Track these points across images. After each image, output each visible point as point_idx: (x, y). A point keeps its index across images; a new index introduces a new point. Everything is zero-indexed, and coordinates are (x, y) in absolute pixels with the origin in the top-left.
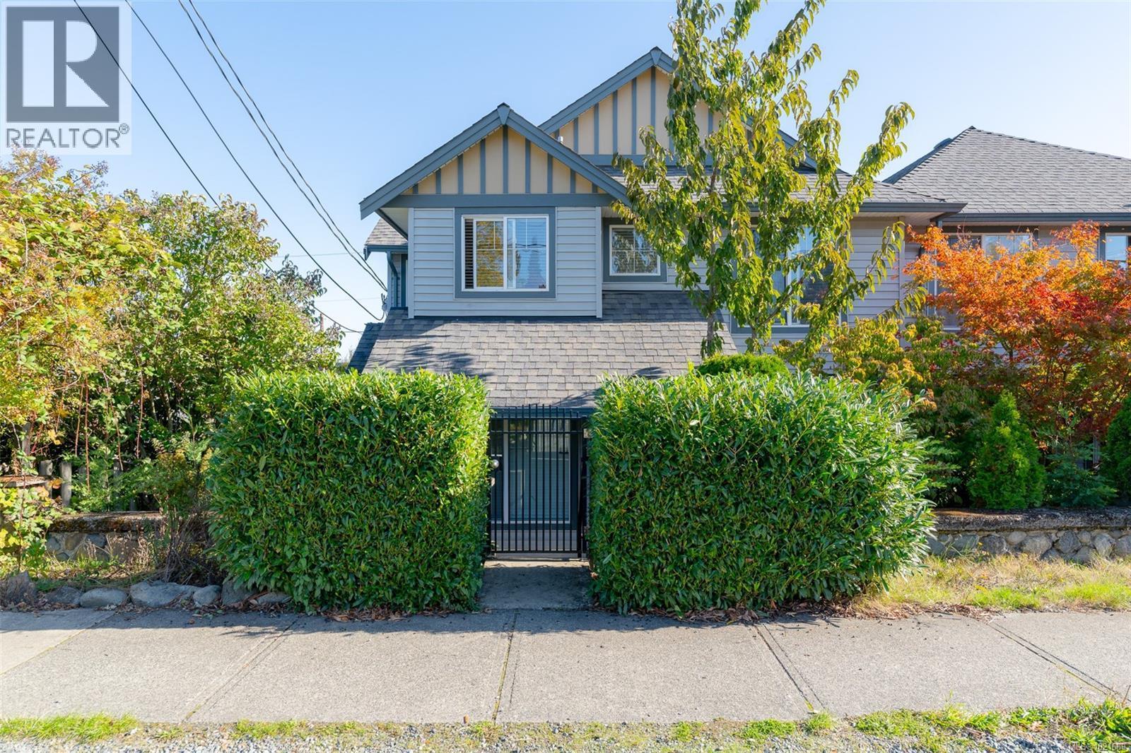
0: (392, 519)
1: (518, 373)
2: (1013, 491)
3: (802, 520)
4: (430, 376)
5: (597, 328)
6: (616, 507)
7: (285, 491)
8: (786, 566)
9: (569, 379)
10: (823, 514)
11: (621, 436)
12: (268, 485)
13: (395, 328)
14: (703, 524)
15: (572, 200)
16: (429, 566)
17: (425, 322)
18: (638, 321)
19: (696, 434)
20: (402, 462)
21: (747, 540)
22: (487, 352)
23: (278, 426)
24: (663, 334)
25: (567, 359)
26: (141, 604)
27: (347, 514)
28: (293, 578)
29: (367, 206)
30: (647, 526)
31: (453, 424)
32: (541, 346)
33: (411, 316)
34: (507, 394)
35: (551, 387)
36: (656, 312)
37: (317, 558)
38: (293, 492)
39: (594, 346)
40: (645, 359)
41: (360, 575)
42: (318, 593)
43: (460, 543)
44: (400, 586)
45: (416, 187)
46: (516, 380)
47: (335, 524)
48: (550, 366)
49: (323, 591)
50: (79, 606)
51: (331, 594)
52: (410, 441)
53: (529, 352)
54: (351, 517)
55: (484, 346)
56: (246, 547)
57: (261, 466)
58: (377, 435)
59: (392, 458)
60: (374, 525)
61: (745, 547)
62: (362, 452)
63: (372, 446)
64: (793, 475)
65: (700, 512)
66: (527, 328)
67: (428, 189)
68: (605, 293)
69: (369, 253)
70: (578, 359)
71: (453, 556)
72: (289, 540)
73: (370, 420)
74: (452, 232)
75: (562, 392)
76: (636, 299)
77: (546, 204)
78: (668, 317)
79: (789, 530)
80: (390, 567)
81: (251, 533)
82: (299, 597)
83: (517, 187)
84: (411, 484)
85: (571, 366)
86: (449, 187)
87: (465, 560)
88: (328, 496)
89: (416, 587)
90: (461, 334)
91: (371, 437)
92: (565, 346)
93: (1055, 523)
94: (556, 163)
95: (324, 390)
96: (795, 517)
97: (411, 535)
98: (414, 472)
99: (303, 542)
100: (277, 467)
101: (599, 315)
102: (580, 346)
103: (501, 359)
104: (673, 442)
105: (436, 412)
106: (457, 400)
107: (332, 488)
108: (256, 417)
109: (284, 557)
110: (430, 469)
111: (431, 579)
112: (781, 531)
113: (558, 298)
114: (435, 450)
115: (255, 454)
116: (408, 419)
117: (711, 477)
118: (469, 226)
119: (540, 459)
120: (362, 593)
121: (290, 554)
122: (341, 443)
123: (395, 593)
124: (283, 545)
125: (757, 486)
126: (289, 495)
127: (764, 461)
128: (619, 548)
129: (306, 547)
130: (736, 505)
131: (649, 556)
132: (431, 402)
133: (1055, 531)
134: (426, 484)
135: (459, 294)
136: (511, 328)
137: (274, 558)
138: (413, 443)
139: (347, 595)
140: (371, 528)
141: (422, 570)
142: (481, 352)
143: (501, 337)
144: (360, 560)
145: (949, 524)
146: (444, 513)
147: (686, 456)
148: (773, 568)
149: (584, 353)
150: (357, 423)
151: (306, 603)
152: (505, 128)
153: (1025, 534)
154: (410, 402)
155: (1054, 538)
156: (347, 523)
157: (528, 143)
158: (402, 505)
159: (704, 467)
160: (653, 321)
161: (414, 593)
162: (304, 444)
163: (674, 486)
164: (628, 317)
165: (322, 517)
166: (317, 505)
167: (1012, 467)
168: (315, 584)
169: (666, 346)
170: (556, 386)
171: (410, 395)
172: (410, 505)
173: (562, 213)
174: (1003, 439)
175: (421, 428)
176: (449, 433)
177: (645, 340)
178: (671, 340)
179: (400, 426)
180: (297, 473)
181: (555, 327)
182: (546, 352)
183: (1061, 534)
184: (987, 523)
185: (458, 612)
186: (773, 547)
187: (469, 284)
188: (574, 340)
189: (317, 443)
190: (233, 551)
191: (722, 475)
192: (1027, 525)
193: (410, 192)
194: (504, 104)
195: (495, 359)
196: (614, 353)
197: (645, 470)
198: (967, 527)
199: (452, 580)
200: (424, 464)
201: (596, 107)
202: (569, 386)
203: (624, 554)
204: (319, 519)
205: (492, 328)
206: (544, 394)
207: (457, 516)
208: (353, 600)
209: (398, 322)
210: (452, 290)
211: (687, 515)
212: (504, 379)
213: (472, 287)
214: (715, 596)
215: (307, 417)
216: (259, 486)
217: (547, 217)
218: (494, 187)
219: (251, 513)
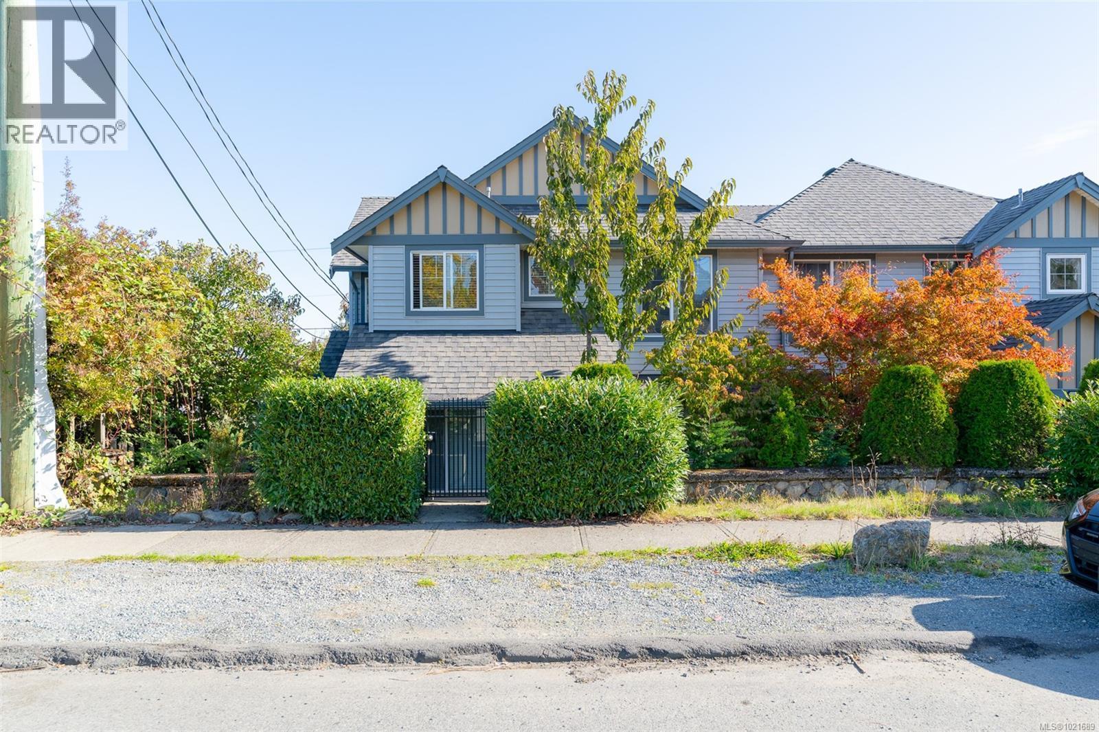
0: (364, 466)
1: (453, 375)
2: (784, 456)
3: (607, 465)
4: (387, 380)
5: (516, 339)
6: (497, 457)
7: (300, 450)
8: (599, 492)
9: (491, 380)
10: (620, 461)
11: (500, 415)
12: (290, 446)
13: (359, 340)
14: (549, 468)
15: (497, 239)
16: (387, 494)
17: (382, 335)
18: (549, 333)
19: (544, 414)
20: (370, 432)
21: (575, 477)
22: (429, 359)
23: (296, 411)
24: (567, 344)
25: (490, 364)
26: (210, 521)
27: (339, 463)
28: (306, 502)
29: (336, 246)
30: (516, 469)
31: (401, 410)
32: (471, 354)
33: (371, 330)
34: (444, 391)
35: (477, 385)
36: (564, 326)
37: (320, 489)
38: (306, 450)
39: (513, 354)
40: (550, 364)
41: (346, 500)
42: (320, 511)
43: (405, 480)
44: (370, 506)
45: (374, 230)
46: (451, 380)
47: (331, 469)
48: (477, 369)
49: (323, 510)
50: (172, 522)
51: (328, 512)
52: (375, 419)
53: (462, 359)
54: (340, 465)
55: (428, 354)
56: (277, 484)
57: (286, 435)
58: (355, 416)
59: (364, 429)
60: (354, 469)
61: (574, 481)
62: (347, 426)
63: (352, 423)
64: (601, 438)
65: (547, 460)
66: (461, 339)
67: (384, 231)
68: (524, 312)
69: (334, 273)
70: (499, 364)
71: (401, 488)
72: (303, 479)
73: (351, 408)
74: (403, 264)
75: (484, 390)
76: (549, 315)
77: (477, 242)
78: (572, 330)
79: (601, 471)
80: (364, 495)
81: (280, 475)
82: (309, 513)
83: (453, 229)
84: (376, 446)
85: (493, 370)
86: (400, 229)
87: (408, 491)
88: (326, 452)
89: (379, 507)
90: (410, 345)
91: (352, 417)
92: (490, 354)
93: (806, 476)
94: (484, 212)
95: (324, 389)
96: (604, 464)
97: (376, 475)
98: (378, 438)
99: (312, 481)
100: (295, 436)
101: (519, 329)
102: (502, 354)
103: (440, 364)
104: (531, 419)
105: (391, 403)
106: (403, 395)
107: (329, 448)
108: (284, 405)
109: (300, 489)
110: (388, 436)
111: (388, 502)
112: (596, 472)
113: (487, 316)
114: (390, 425)
115: (283, 428)
116: (373, 406)
117: (553, 439)
118: (416, 259)
119: (479, 446)
120: (347, 511)
121: (304, 488)
122: (334, 421)
123: (367, 510)
124: (300, 482)
125: (581, 445)
126: (303, 452)
127: (584, 431)
128: (500, 481)
129: (314, 483)
130: (568, 456)
131: (517, 487)
132: (388, 397)
133: (807, 482)
134: (385, 445)
135: (409, 313)
136: (449, 340)
137: (293, 490)
138: (377, 421)
139: (338, 512)
140: (352, 472)
141: (383, 497)
142: (425, 359)
143: (441, 347)
144: (345, 490)
145: (735, 477)
146: (396, 462)
147: (538, 427)
148: (590, 494)
149: (504, 359)
150: (343, 409)
151: (314, 516)
152: (444, 184)
153: (787, 484)
154: (375, 396)
155: (807, 486)
156: (338, 468)
157: (462, 196)
158: (371, 457)
159: (549, 434)
160: (560, 333)
161: (378, 510)
162: (312, 422)
163: (531, 445)
164: (542, 330)
165: (322, 465)
166: (320, 458)
167: (784, 438)
168: (318, 506)
169: (568, 354)
170: (481, 385)
171: (375, 392)
172: (376, 458)
173: (489, 249)
174: (779, 420)
175: (382, 412)
176: (398, 415)
177: (552, 349)
178: (572, 349)
179: (369, 410)
180: (308, 439)
181: (483, 339)
182: (475, 359)
183: (811, 483)
184: (760, 476)
185: (405, 523)
186: (590, 481)
187: (417, 305)
188: (498, 349)
189: (320, 421)
190: (269, 486)
191: (560, 438)
192: (787, 477)
193: (370, 233)
194: (442, 166)
195: (435, 364)
196: (527, 359)
197: (514, 436)
198: (747, 479)
199: (401, 502)
200: (384, 433)
201: (521, 157)
202: (490, 385)
203: (502, 485)
204: (321, 466)
205: (435, 340)
206: (471, 391)
207: (403, 464)
208: (342, 515)
209: (361, 335)
210: (403, 310)
211: (539, 462)
212: (442, 380)
213: (419, 307)
214: (558, 511)
215: (313, 405)
216: (285, 447)
217: (477, 253)
218: (436, 229)
219: (280, 463)
